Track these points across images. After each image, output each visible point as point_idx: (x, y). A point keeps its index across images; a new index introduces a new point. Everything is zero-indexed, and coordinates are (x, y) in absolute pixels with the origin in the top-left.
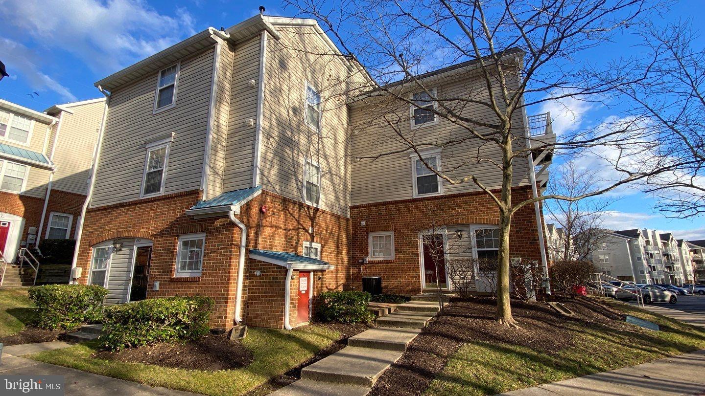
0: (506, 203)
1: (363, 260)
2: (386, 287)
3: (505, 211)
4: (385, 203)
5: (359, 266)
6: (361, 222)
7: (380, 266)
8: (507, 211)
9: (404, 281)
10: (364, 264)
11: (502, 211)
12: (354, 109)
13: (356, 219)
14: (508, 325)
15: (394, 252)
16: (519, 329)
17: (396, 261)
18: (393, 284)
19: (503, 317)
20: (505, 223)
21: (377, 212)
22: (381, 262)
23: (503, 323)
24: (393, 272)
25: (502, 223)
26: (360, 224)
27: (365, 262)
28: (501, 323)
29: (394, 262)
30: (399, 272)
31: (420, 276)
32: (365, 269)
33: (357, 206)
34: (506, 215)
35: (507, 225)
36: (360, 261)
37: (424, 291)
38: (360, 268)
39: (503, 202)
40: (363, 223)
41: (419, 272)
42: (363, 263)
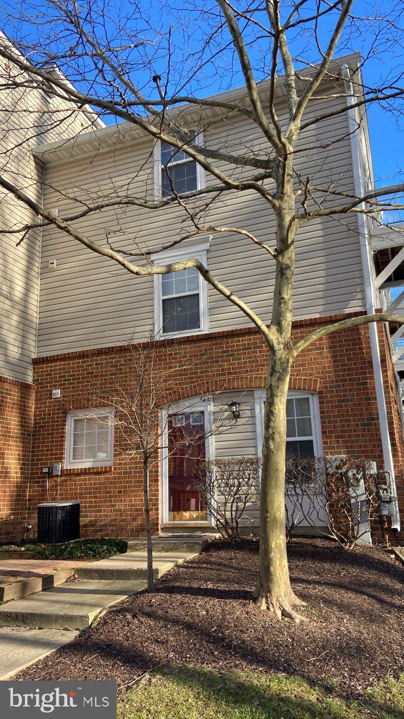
0: (280, 330)
1: (51, 469)
2: (92, 524)
3: (276, 347)
4: (100, 352)
5: (43, 482)
6: (54, 391)
7: (85, 480)
8: (282, 346)
9: (128, 510)
10: (53, 477)
11: (271, 348)
12: (50, 168)
13: (43, 385)
14: (279, 613)
15: (113, 450)
16: (302, 622)
17: (115, 469)
18: (106, 516)
19: (270, 591)
20: (278, 375)
21: (85, 370)
22: (86, 472)
23: (268, 608)
24: (108, 492)
25: (271, 375)
26: (51, 394)
27: (55, 473)
28: (264, 607)
29: (110, 471)
30: (120, 492)
31: (160, 497)
32: (54, 488)
33: (47, 357)
34: (279, 357)
35: (280, 379)
36: (45, 470)
37: (165, 529)
38: (45, 486)
39: (274, 329)
40: (57, 393)
41: (157, 490)
42: (50, 475)
